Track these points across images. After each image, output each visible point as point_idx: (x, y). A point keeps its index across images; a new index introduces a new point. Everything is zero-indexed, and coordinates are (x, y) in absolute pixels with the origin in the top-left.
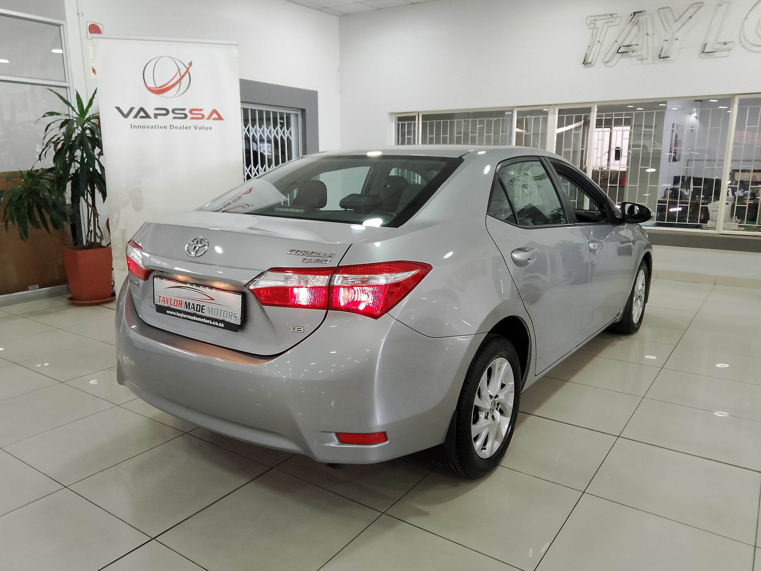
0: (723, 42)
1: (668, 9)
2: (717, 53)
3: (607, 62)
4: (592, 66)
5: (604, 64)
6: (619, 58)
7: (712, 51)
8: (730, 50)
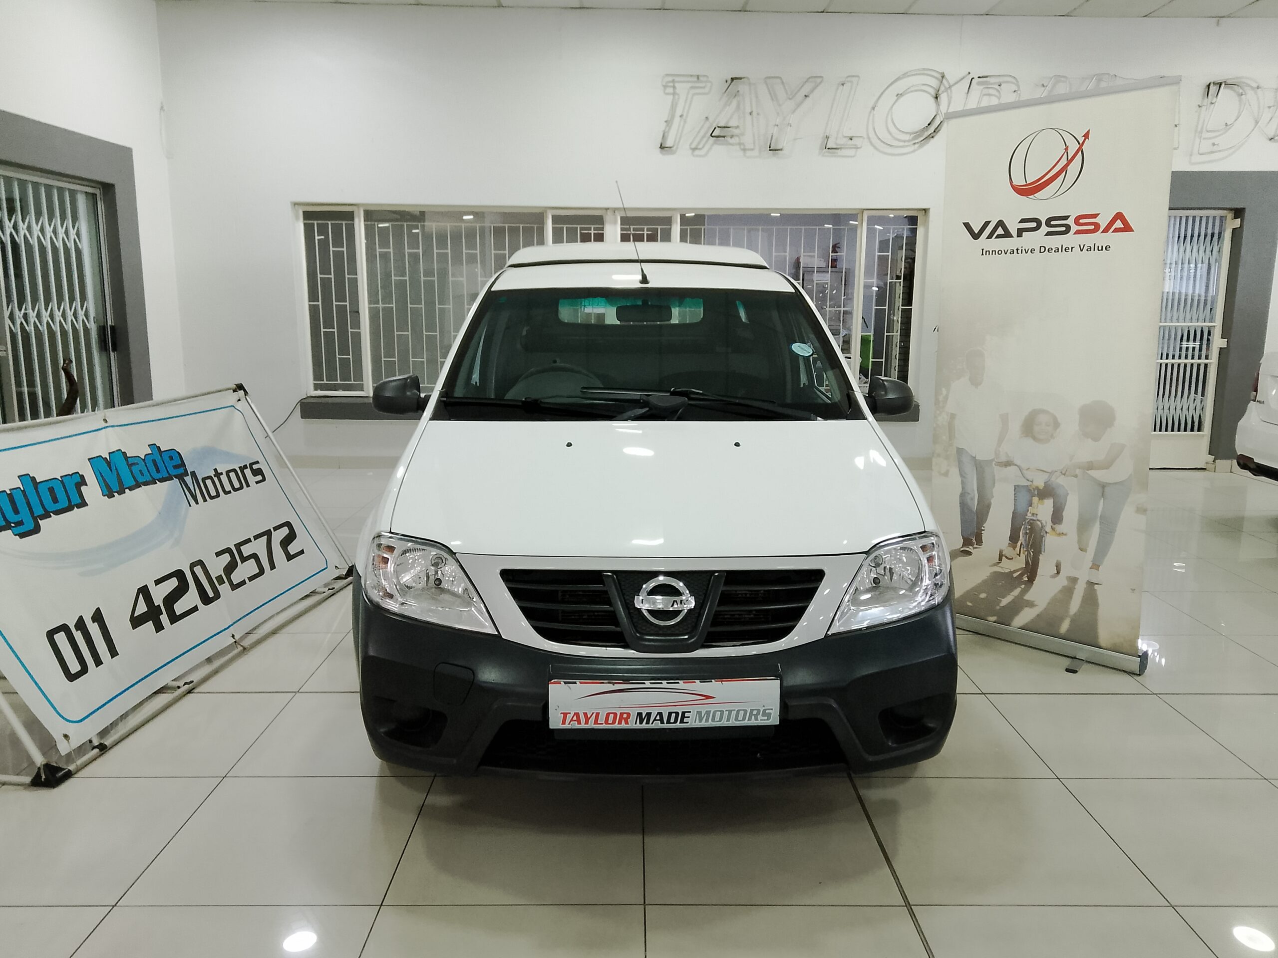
0: (848, 137)
1: (778, 81)
2: (843, 150)
3: (694, 149)
4: (674, 153)
5: (690, 151)
6: (712, 145)
7: (835, 147)
8: (857, 148)
